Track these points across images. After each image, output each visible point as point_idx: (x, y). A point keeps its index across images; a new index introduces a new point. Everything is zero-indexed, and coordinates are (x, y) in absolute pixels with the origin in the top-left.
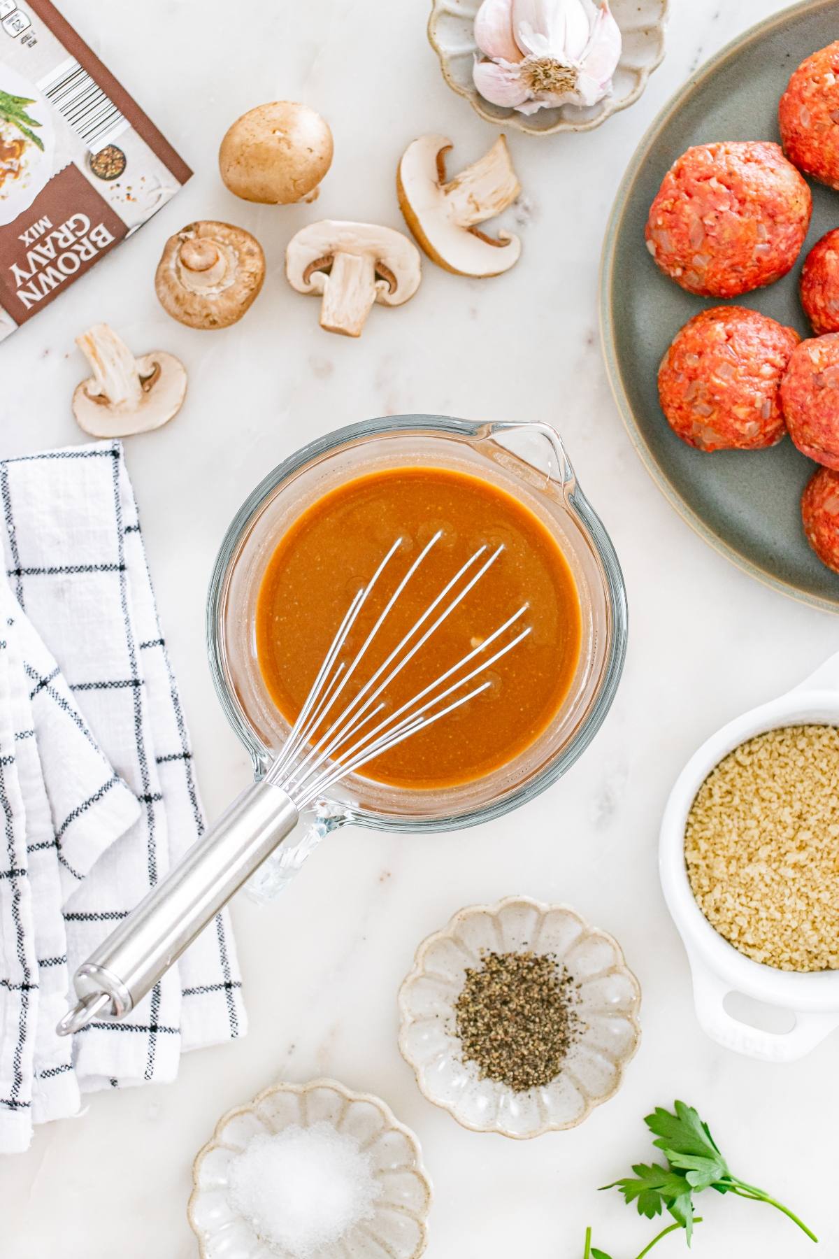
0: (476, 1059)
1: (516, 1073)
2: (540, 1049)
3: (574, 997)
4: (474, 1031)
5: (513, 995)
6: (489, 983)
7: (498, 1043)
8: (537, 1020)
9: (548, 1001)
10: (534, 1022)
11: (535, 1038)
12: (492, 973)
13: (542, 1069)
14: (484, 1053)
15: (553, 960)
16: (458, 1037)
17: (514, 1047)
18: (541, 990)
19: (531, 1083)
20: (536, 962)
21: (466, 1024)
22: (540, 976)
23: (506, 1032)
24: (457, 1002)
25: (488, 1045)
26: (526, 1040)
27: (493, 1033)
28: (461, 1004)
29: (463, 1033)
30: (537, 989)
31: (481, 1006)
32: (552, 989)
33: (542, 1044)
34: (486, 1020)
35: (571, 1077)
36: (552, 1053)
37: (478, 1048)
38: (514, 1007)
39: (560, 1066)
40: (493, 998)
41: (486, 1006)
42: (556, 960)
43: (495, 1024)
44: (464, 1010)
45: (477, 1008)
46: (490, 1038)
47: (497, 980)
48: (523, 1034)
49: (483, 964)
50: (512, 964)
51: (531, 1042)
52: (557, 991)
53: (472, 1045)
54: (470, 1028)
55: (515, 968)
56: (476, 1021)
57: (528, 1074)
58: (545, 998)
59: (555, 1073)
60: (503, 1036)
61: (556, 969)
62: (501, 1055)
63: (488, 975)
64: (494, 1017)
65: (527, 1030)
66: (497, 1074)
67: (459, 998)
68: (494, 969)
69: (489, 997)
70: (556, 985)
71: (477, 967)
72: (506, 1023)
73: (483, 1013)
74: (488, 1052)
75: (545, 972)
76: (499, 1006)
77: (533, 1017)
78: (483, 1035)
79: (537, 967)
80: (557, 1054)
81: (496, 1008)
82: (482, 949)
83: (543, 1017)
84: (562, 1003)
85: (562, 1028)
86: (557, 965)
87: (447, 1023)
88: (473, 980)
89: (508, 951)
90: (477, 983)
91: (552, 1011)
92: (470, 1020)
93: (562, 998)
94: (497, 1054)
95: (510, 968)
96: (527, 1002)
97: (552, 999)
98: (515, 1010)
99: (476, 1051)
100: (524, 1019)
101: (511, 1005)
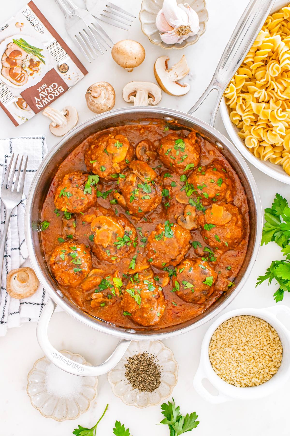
1: (149, 387)
4: (133, 381)
5: (140, 366)
6: (132, 366)
7: (141, 381)
10: (148, 371)
11: (150, 376)
12: (132, 363)
13: (156, 383)
15: (146, 352)
16: (129, 384)
17: (146, 380)
18: (147, 362)
19: (154, 388)
20: (142, 355)
22: (145, 358)
23: (142, 378)
24: (125, 374)
25: (139, 383)
26: (148, 377)
27: (138, 379)
29: (130, 382)
34: (135, 376)
35: (164, 382)
36: (156, 378)
37: (136, 385)
39: (160, 380)
41: (134, 373)
43: (138, 376)
44: (128, 376)
45: (131, 374)
49: (128, 361)
50: (136, 358)
52: (151, 360)
53: (134, 385)
56: (132, 378)
57: (152, 386)
59: (159, 383)
61: (148, 355)
65: (147, 375)
66: (144, 390)
69: (134, 370)
70: (150, 359)
71: (127, 363)
72: (141, 375)
75: (146, 357)
76: (137, 371)
78: (136, 381)
80: (158, 378)
82: (126, 358)
83: (150, 369)
84: (154, 363)
85: (156, 370)
87: (125, 381)
88: (127, 367)
89: (134, 355)
90: (129, 367)
91: (152, 366)
92: (131, 378)
94: (142, 384)
96: (144, 367)
97: (150, 363)
98: (142, 370)
99: (136, 386)
100: (145, 372)
101: (140, 370)
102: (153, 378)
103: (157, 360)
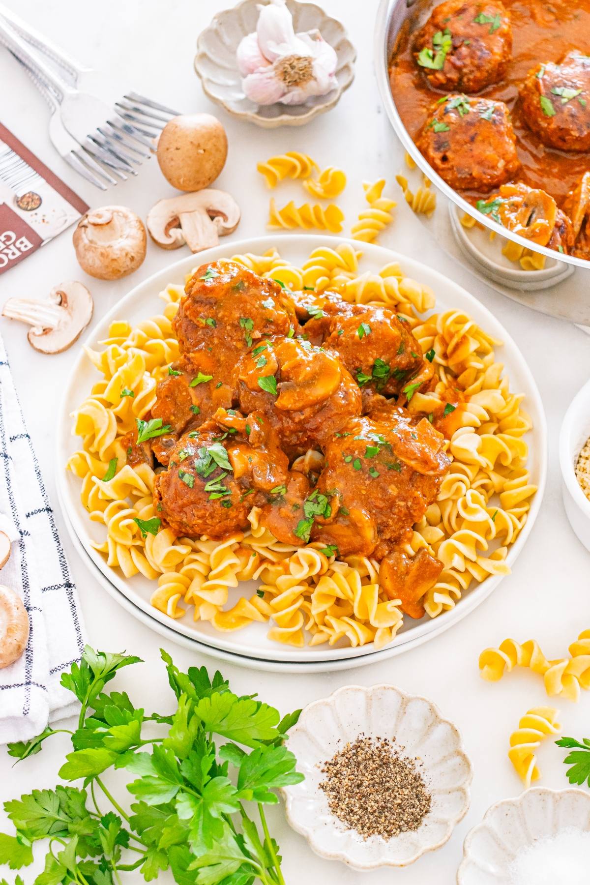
0: (373, 833)
1: (405, 819)
2: (406, 793)
3: (396, 748)
4: (357, 817)
6: (340, 783)
7: (377, 811)
8: (388, 779)
9: (384, 764)
10: (387, 782)
11: (396, 789)
12: (336, 775)
13: (418, 803)
14: (375, 825)
15: (364, 737)
16: (350, 829)
17: (389, 805)
18: (374, 761)
19: (419, 817)
20: (356, 747)
21: (348, 817)
22: (366, 754)
23: (376, 802)
25: (373, 818)
26: (393, 795)
27: (369, 808)
28: (334, 808)
29: (351, 824)
30: (371, 762)
31: (347, 799)
32: (380, 755)
33: (404, 790)
34: (358, 805)
36: (415, 790)
37: (368, 825)
38: (367, 783)
39: (427, 794)
40: (350, 788)
41: (349, 797)
42: (367, 736)
43: (365, 802)
44: (339, 811)
45: (346, 803)
46: (370, 813)
47: (342, 777)
48: (387, 793)
49: (325, 774)
50: (343, 760)
51: (397, 794)
52: (384, 754)
53: (363, 827)
54: (353, 818)
55: (347, 761)
56: (352, 811)
57: (412, 814)
58: (381, 763)
59: (428, 800)
60: (377, 805)
61: (371, 741)
62: (386, 817)
63: (334, 779)
64: (361, 799)
65: (388, 788)
66: (394, 830)
67: (330, 806)
68: (335, 771)
69: (347, 790)
70: (380, 751)
71: (323, 778)
72: (371, 796)
73: (353, 802)
74: (376, 822)
75: (367, 749)
76: (358, 791)
77: (384, 779)
78: (364, 815)
79: (359, 749)
80: (418, 789)
81: (357, 793)
82: (316, 765)
83: (390, 775)
84: (394, 758)
85: (407, 772)
86: (370, 739)
87: (336, 825)
88: (328, 788)
89: (333, 754)
90: (333, 789)
91: (392, 767)
92: (348, 814)
93: (391, 756)
94: (383, 818)
95: (343, 763)
96: (372, 775)
97: (385, 761)
98: (369, 785)
99: (369, 828)
100: (381, 785)
101: (364, 784)
102: (406, 792)
103: (398, 749)
